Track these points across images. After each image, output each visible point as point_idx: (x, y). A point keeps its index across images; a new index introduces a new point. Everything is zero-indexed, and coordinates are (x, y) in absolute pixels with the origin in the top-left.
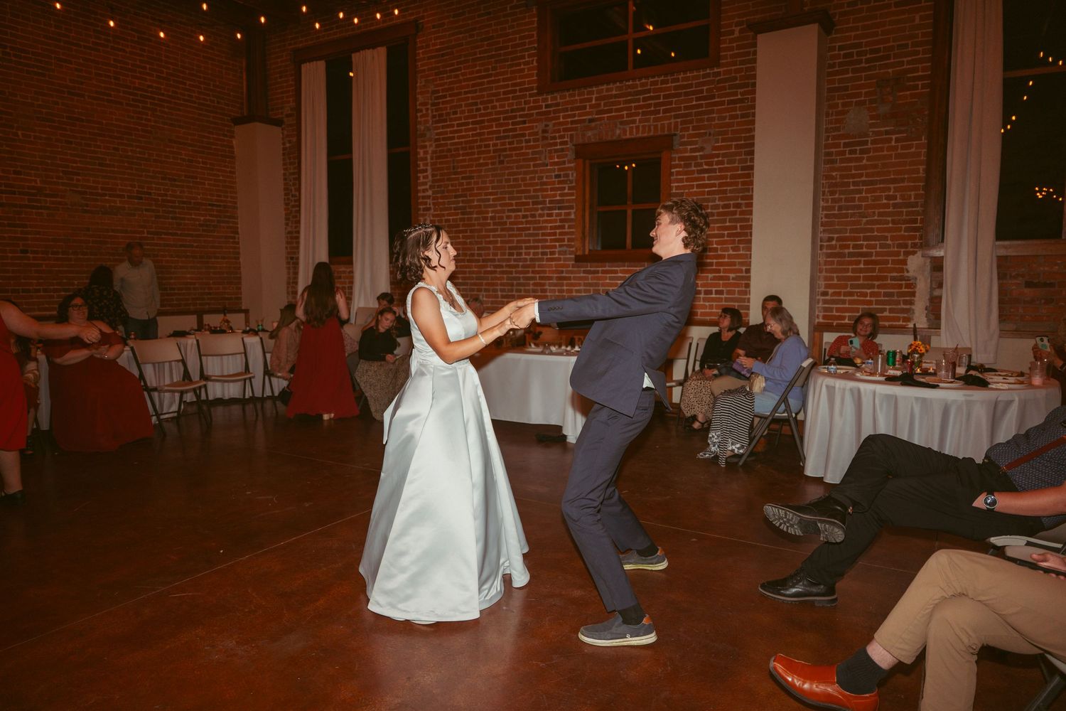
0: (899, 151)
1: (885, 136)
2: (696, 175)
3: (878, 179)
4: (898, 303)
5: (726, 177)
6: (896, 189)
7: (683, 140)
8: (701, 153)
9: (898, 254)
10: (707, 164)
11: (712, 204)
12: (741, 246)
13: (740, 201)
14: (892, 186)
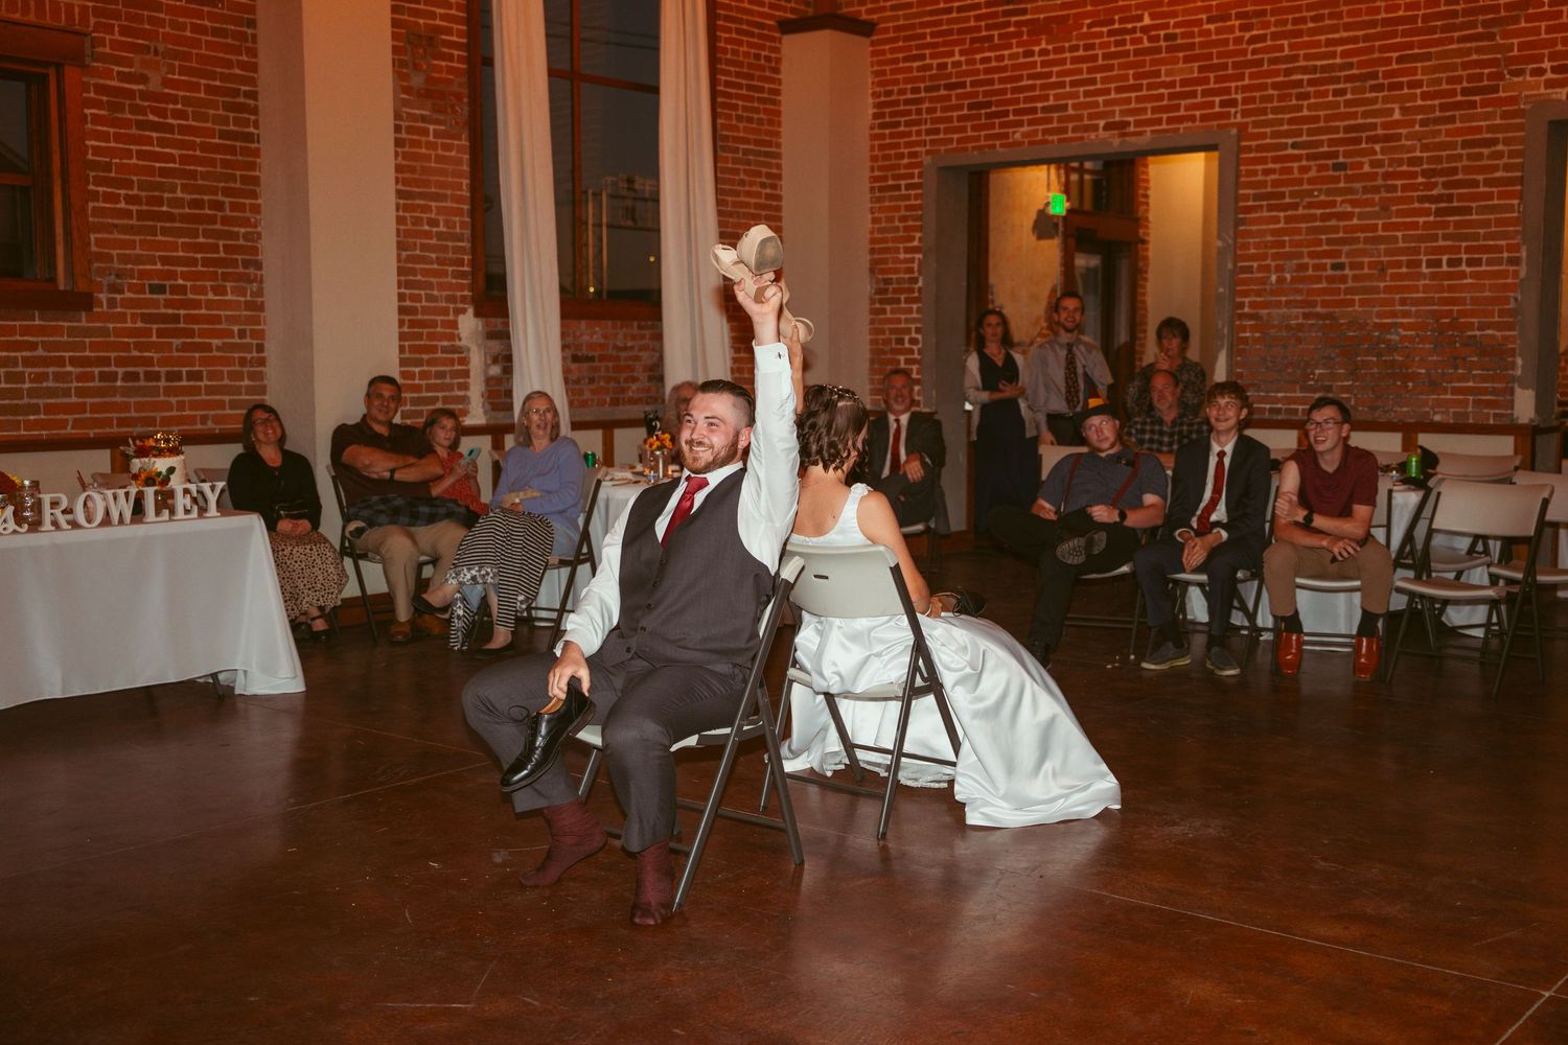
0: (440, 152)
1: (420, 124)
2: (134, 131)
3: (417, 190)
4: (450, 388)
5: (191, 146)
6: (440, 210)
7: (101, 50)
8: (141, 87)
9: (445, 311)
10: (155, 112)
11: (170, 195)
12: (228, 284)
13: (220, 198)
14: (433, 204)
